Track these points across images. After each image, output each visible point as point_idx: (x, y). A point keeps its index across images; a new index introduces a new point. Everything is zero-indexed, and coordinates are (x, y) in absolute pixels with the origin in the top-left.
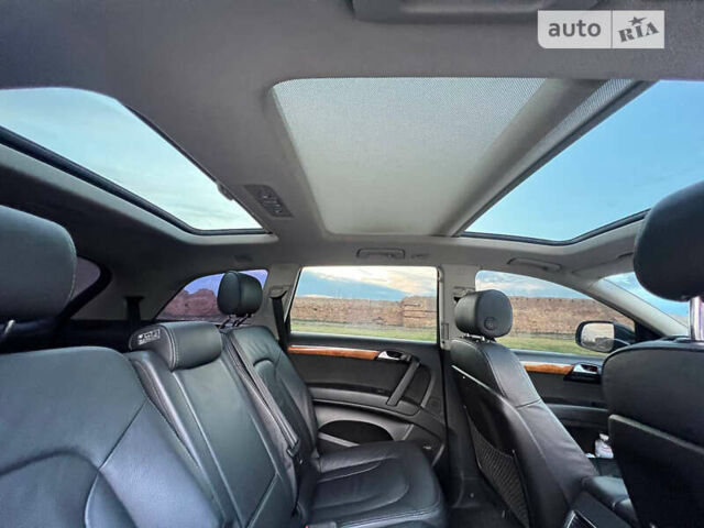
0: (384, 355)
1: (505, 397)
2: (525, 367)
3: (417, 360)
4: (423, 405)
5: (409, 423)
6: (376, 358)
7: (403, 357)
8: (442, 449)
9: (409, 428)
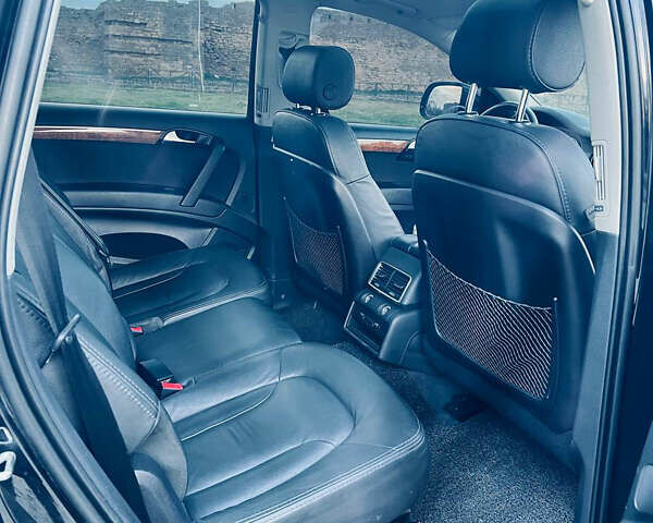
0: (172, 137)
1: (338, 174)
2: (362, 147)
3: (222, 142)
4: (229, 203)
5: (211, 226)
6: (160, 140)
7: (201, 138)
8: (252, 252)
9: (208, 234)
